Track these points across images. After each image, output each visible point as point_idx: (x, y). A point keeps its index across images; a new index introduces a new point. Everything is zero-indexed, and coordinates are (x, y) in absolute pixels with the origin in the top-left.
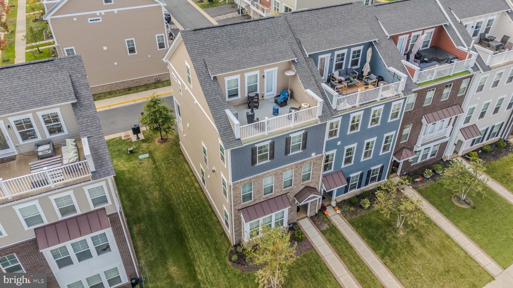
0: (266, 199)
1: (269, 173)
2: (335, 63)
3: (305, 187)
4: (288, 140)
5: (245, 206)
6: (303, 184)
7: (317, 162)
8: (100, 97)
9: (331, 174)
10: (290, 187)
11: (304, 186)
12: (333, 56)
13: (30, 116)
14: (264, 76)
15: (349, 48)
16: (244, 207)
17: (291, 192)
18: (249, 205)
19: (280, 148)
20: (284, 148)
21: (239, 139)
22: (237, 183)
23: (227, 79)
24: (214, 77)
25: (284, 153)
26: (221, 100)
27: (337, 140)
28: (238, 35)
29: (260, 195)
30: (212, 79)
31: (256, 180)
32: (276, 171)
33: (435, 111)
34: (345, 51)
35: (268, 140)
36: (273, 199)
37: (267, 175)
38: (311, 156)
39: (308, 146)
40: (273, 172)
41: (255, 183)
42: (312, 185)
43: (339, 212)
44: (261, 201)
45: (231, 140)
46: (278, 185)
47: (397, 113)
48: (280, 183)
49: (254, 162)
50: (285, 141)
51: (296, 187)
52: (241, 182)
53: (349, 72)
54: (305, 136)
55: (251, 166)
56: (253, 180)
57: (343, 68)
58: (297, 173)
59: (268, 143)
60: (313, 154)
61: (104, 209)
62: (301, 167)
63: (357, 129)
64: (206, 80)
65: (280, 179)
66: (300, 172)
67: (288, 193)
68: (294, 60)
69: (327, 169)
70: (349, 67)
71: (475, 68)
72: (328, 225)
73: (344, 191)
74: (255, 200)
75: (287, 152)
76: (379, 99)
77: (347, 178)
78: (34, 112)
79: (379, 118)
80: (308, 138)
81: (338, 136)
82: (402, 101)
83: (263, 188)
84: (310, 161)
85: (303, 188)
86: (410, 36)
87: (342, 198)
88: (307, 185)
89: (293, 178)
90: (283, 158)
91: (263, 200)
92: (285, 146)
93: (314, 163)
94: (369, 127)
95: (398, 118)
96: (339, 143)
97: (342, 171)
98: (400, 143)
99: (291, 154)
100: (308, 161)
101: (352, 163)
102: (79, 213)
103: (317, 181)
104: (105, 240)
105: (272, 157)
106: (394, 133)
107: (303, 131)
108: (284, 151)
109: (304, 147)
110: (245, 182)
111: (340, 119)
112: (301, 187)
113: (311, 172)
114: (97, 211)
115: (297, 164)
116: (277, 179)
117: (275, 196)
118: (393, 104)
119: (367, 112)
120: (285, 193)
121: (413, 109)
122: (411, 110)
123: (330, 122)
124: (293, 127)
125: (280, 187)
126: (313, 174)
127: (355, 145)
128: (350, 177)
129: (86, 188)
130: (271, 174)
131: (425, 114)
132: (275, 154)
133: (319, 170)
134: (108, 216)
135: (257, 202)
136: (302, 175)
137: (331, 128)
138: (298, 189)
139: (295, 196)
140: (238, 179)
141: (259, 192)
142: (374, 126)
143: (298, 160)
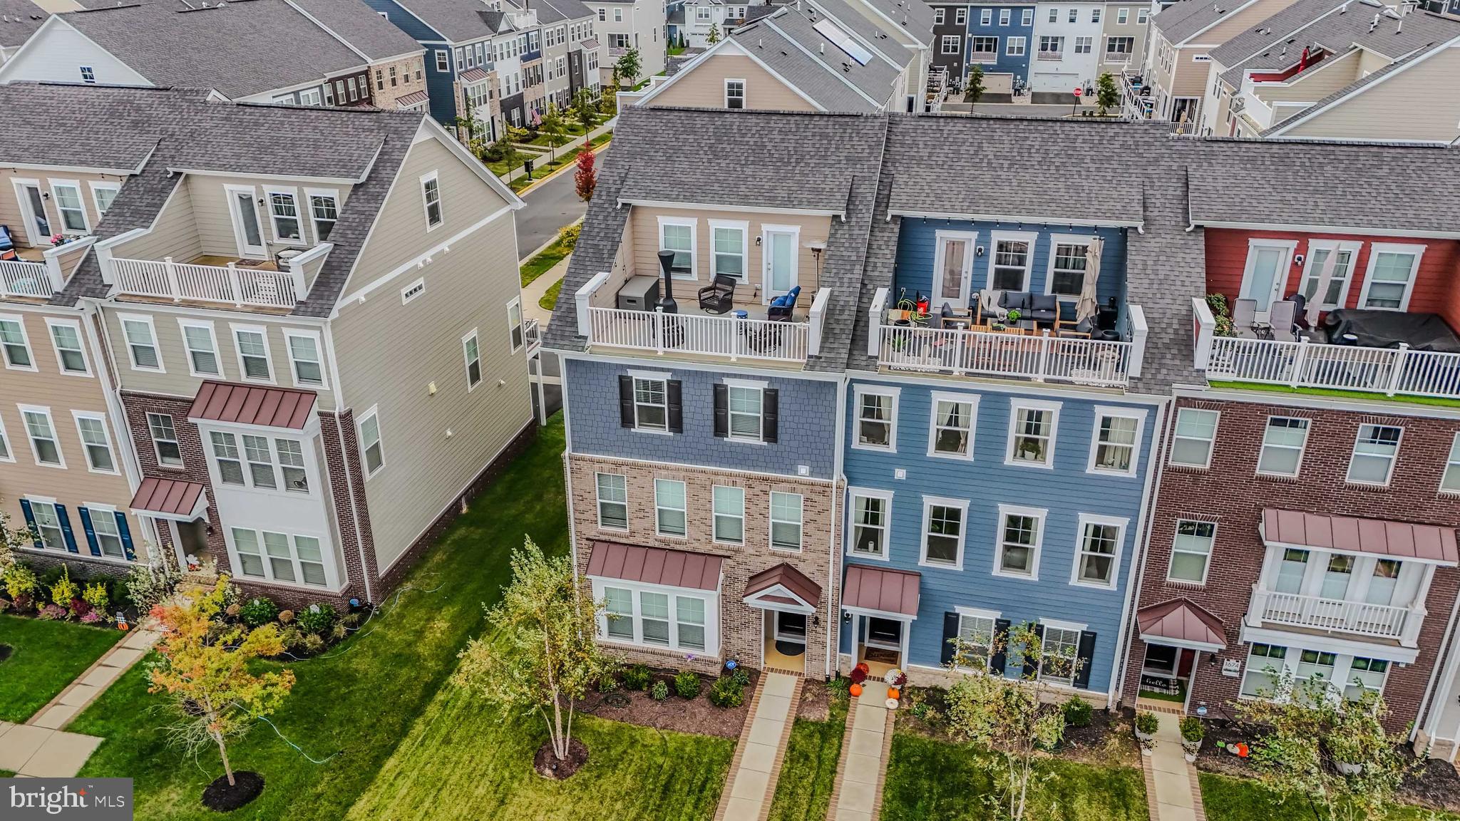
0: (664, 546)
1: (666, 468)
2: (992, 267)
3: (782, 565)
4: (720, 395)
5: (606, 538)
6: (774, 554)
7: (813, 496)
9: (883, 570)
10: (737, 544)
11: (776, 561)
12: (984, 240)
13: (292, 190)
14: (759, 240)
16: (603, 537)
17: (740, 558)
18: (617, 540)
19: (697, 407)
20: (709, 412)
21: (585, 338)
22: (583, 459)
23: (663, 221)
24: (623, 204)
25: (712, 429)
26: (606, 251)
27: (892, 461)
28: (744, 135)
29: (646, 523)
30: (619, 206)
31: (634, 472)
33: (1319, 513)
34: (1030, 238)
35: (662, 370)
36: (683, 556)
37: (664, 472)
38: (796, 473)
39: (783, 435)
40: (678, 470)
41: (632, 481)
42: (804, 571)
43: (893, 704)
44: (652, 543)
45: (567, 334)
46: (698, 518)
47: (1127, 451)
48: (702, 514)
49: (627, 421)
50: (711, 393)
51: (752, 551)
52: (592, 461)
53: (1037, 304)
54: (772, 399)
55: (619, 426)
56: (624, 468)
57: (1026, 288)
58: (754, 508)
59: (663, 378)
60: (803, 470)
61: (315, 394)
62: (765, 493)
63: (965, 452)
64: (606, 206)
65: (701, 501)
66: (763, 505)
67: (729, 557)
68: (840, 216)
69: (871, 545)
70: (1048, 291)
72: (832, 715)
73: (938, 654)
74: (632, 533)
75: (720, 428)
76: (1040, 377)
77: (947, 614)
78: (300, 185)
79: (1046, 442)
80: (783, 412)
81: (892, 448)
82: (1141, 415)
83: (657, 508)
84: (792, 485)
85: (775, 565)
86: (1302, 249)
87: (931, 676)
88: (787, 560)
89: (743, 517)
90: (712, 442)
91: (657, 544)
92: (712, 405)
93: (807, 500)
94: (1009, 460)
95: (1132, 473)
96: (900, 474)
97: (920, 575)
98: (1168, 579)
99: (730, 439)
100: (784, 484)
101: (959, 566)
102: (272, 382)
103: (821, 562)
104: (299, 460)
105: (677, 425)
106: (1121, 523)
107: (765, 384)
108: (710, 422)
109: (771, 433)
110: (603, 465)
111: (895, 393)
112: (770, 558)
113: (801, 524)
114: (302, 393)
115: (749, 478)
116: (694, 497)
117: (690, 550)
118: (1100, 412)
119: (994, 405)
120: (720, 553)
121: (1208, 466)
122: (1199, 467)
123: (860, 390)
124: (733, 360)
125: (703, 527)
126: (806, 534)
127: (963, 505)
128: (958, 615)
129: (287, 333)
130: (674, 473)
131: (1271, 506)
132: (685, 421)
133: (826, 528)
134: (320, 414)
135: (638, 540)
136: (771, 520)
137: (868, 412)
138: (760, 559)
139: (751, 578)
140: (586, 450)
141: (642, 512)
142: (1029, 463)
143: (754, 467)
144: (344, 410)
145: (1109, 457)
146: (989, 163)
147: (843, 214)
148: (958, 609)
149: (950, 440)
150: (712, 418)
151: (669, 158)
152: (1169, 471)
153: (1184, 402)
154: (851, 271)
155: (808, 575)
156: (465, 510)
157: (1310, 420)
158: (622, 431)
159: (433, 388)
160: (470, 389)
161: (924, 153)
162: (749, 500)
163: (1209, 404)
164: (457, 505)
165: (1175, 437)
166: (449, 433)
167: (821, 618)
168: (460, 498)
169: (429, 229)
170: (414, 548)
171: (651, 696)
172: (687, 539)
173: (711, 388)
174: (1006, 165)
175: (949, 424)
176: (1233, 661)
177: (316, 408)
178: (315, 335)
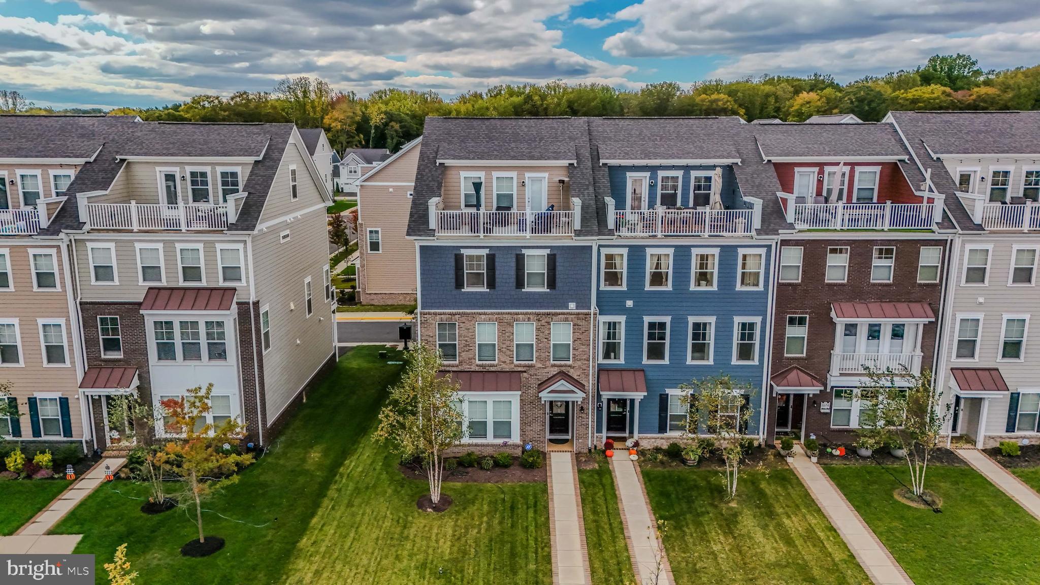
0: (482, 370)
1: (485, 314)
2: (659, 192)
3: (560, 371)
4: (520, 260)
6: (554, 366)
7: (579, 322)
8: (396, 308)
9: (619, 370)
10: (530, 362)
11: (555, 371)
12: (654, 177)
13: (207, 169)
14: (523, 183)
15: (687, 169)
16: (441, 369)
17: (532, 371)
18: (450, 369)
19: (505, 270)
20: (513, 272)
21: (434, 230)
22: (429, 314)
23: (463, 174)
24: (440, 164)
25: (515, 284)
27: (624, 295)
29: (470, 355)
30: (437, 164)
31: (463, 319)
32: (498, 314)
33: (861, 302)
34: (680, 174)
35: (483, 247)
36: (495, 375)
37: (483, 317)
38: (567, 308)
39: (559, 284)
40: (492, 314)
41: (462, 325)
42: (574, 374)
43: (634, 457)
44: (474, 368)
45: (421, 229)
46: (504, 346)
47: (757, 275)
48: (508, 343)
49: (459, 284)
50: (514, 260)
51: (540, 365)
52: (435, 314)
54: (552, 260)
55: (454, 287)
56: (457, 316)
58: (541, 335)
59: (484, 252)
60: (572, 305)
61: (235, 289)
62: (549, 323)
63: (667, 285)
64: (429, 163)
65: (507, 334)
66: (547, 332)
67: (525, 372)
68: (573, 164)
69: (612, 355)
71: (946, 222)
72: (600, 466)
73: (657, 425)
74: (461, 363)
75: (520, 284)
76: (706, 234)
77: (661, 395)
78: (213, 164)
79: (712, 273)
80: (559, 269)
81: (624, 288)
82: (763, 251)
83: (477, 343)
84: (565, 316)
85: (555, 373)
86: (821, 172)
87: (653, 440)
88: (563, 369)
89: (534, 343)
90: (513, 293)
91: (477, 369)
92: (515, 268)
93: (574, 325)
94: (693, 287)
95: (761, 288)
96: (629, 303)
97: (643, 371)
98: (785, 355)
99: (526, 290)
100: (560, 316)
101: (666, 361)
102: (204, 283)
103: (584, 367)
104: (222, 335)
105: (492, 284)
106: (758, 320)
107: (548, 251)
108: (513, 280)
109: (552, 284)
110: (442, 316)
111: (625, 251)
112: (552, 369)
113: (571, 343)
114: (225, 289)
115: (538, 314)
116: (502, 332)
117: (499, 370)
118: (742, 251)
119: (682, 253)
120: (520, 369)
121: (800, 281)
122: (796, 282)
123: (604, 251)
124: (528, 237)
125: (508, 353)
126: (574, 349)
127: (667, 319)
128: (667, 395)
129: (219, 246)
130: (490, 316)
131: (836, 301)
132: (497, 280)
133: (587, 343)
134: (238, 303)
135: (465, 367)
136: (552, 343)
137: (608, 266)
138: (546, 370)
139: (539, 385)
140: (432, 307)
141: (468, 346)
142: (703, 288)
143: (541, 307)
144: (255, 300)
145: (747, 281)
146: (649, 138)
147: (575, 162)
148: (668, 391)
149: (657, 278)
150: (515, 276)
151: (462, 141)
152: (779, 285)
153: (785, 243)
154: (588, 189)
155: (576, 377)
156: (304, 401)
157: (849, 247)
158: (455, 292)
159: (292, 307)
160: (308, 316)
161: (611, 135)
162: (538, 330)
163: (797, 243)
164: (300, 396)
165: (781, 265)
166: (298, 342)
167: (585, 407)
168: (301, 393)
169: (293, 200)
170: (283, 415)
171: (482, 468)
172: (498, 362)
173: (514, 257)
174: (658, 138)
175: (656, 268)
176: (826, 403)
177: (235, 300)
178: (240, 246)
